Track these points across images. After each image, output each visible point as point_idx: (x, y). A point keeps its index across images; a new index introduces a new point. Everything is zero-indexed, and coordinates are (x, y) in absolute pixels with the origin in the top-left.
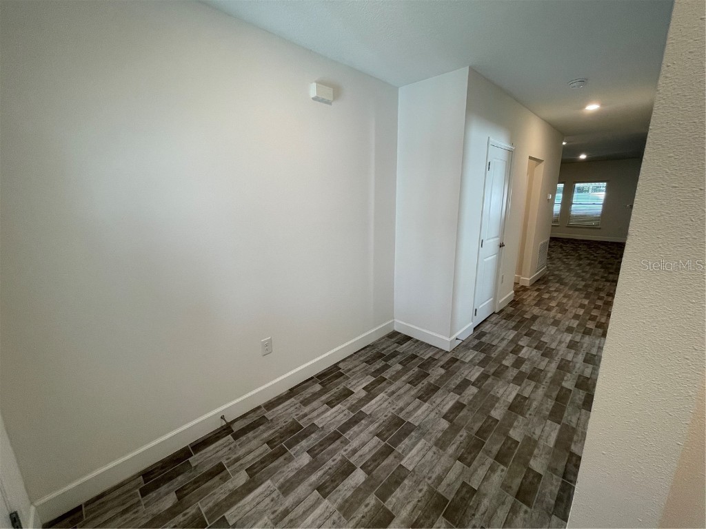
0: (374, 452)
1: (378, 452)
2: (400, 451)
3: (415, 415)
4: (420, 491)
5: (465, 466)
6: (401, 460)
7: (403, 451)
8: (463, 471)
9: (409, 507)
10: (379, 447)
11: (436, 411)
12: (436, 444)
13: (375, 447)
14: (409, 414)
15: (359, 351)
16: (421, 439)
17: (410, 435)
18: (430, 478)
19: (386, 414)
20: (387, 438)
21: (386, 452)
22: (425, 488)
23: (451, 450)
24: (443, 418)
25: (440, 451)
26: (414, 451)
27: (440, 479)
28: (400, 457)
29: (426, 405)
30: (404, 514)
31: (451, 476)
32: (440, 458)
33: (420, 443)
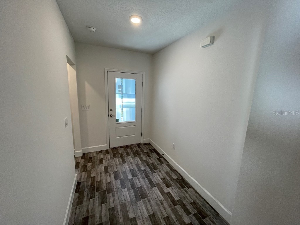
0: (135, 183)
1: (135, 184)
2: (131, 190)
3: (143, 205)
4: (115, 189)
5: (110, 208)
6: (127, 189)
7: (130, 191)
8: (110, 205)
9: (114, 184)
10: (136, 185)
11: (141, 217)
12: (125, 204)
13: (137, 185)
14: (145, 203)
15: (208, 204)
16: (131, 199)
17: (135, 197)
18: (116, 193)
19: (150, 194)
20: (138, 189)
21: (133, 187)
22: (115, 190)
23: (119, 207)
24: (135, 218)
25: (122, 203)
26: (128, 194)
27: (114, 196)
28: (129, 189)
29: (147, 215)
30: (114, 182)
31: (111, 200)
32: (119, 201)
33: (129, 198)
